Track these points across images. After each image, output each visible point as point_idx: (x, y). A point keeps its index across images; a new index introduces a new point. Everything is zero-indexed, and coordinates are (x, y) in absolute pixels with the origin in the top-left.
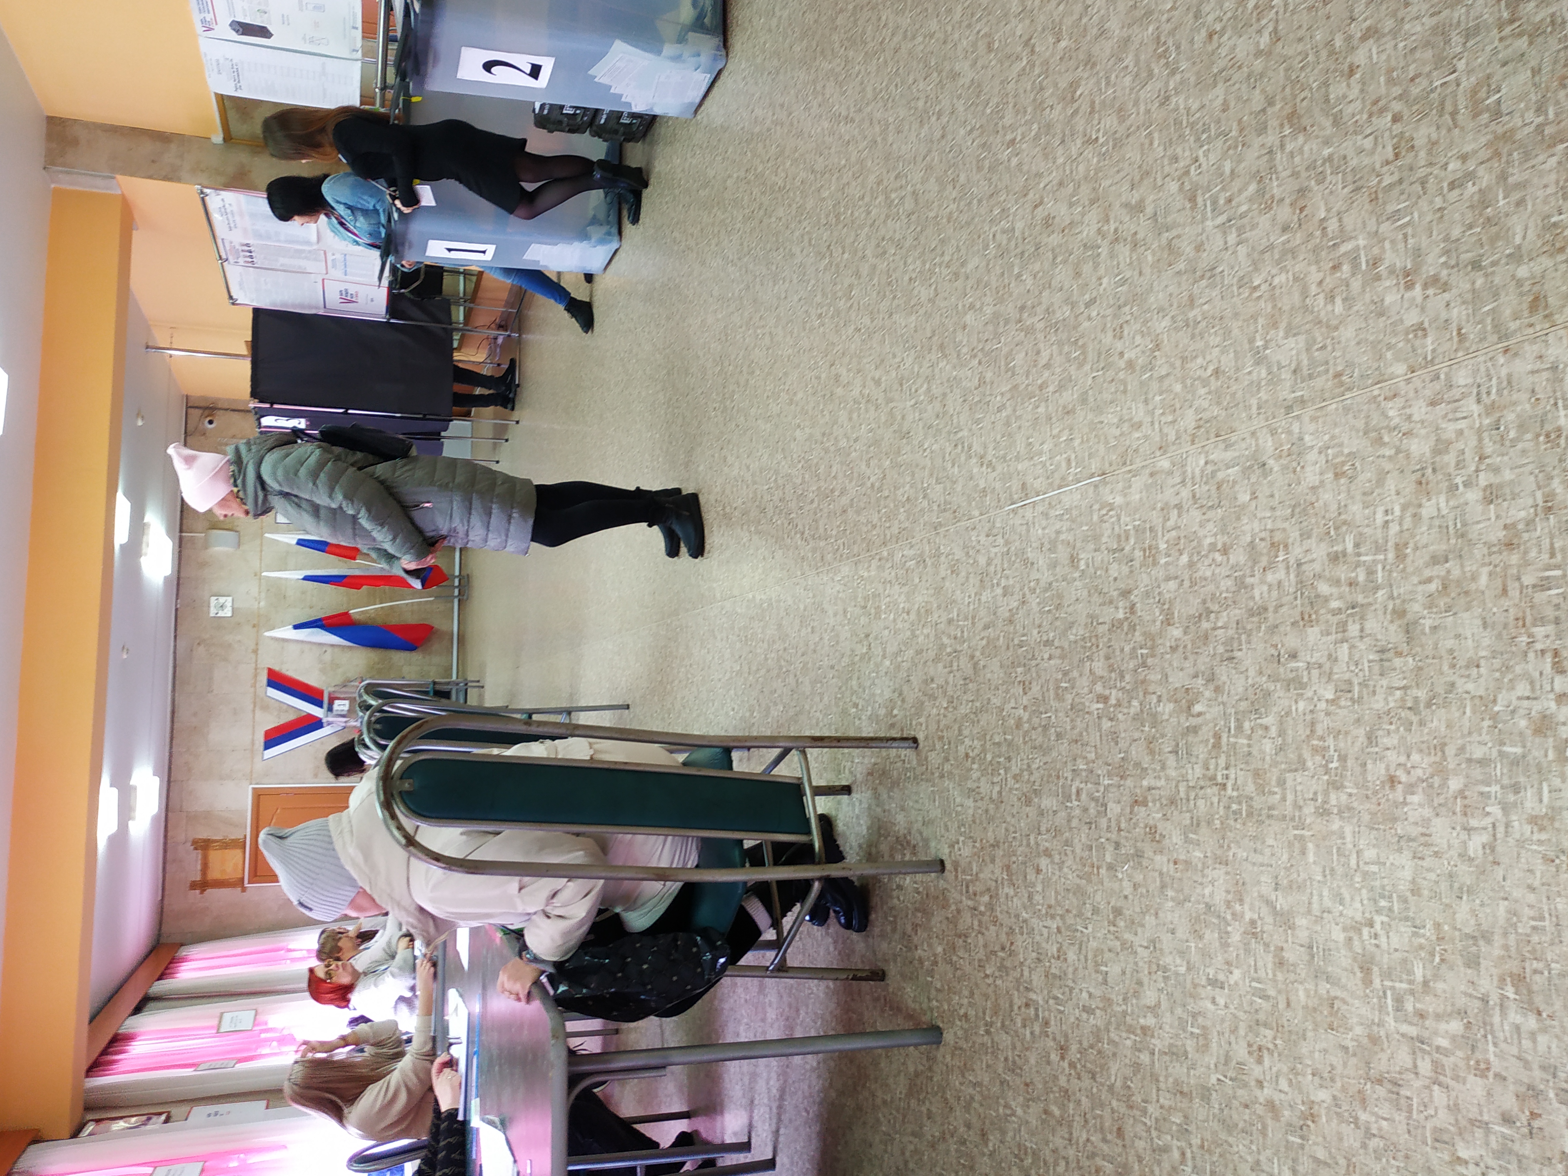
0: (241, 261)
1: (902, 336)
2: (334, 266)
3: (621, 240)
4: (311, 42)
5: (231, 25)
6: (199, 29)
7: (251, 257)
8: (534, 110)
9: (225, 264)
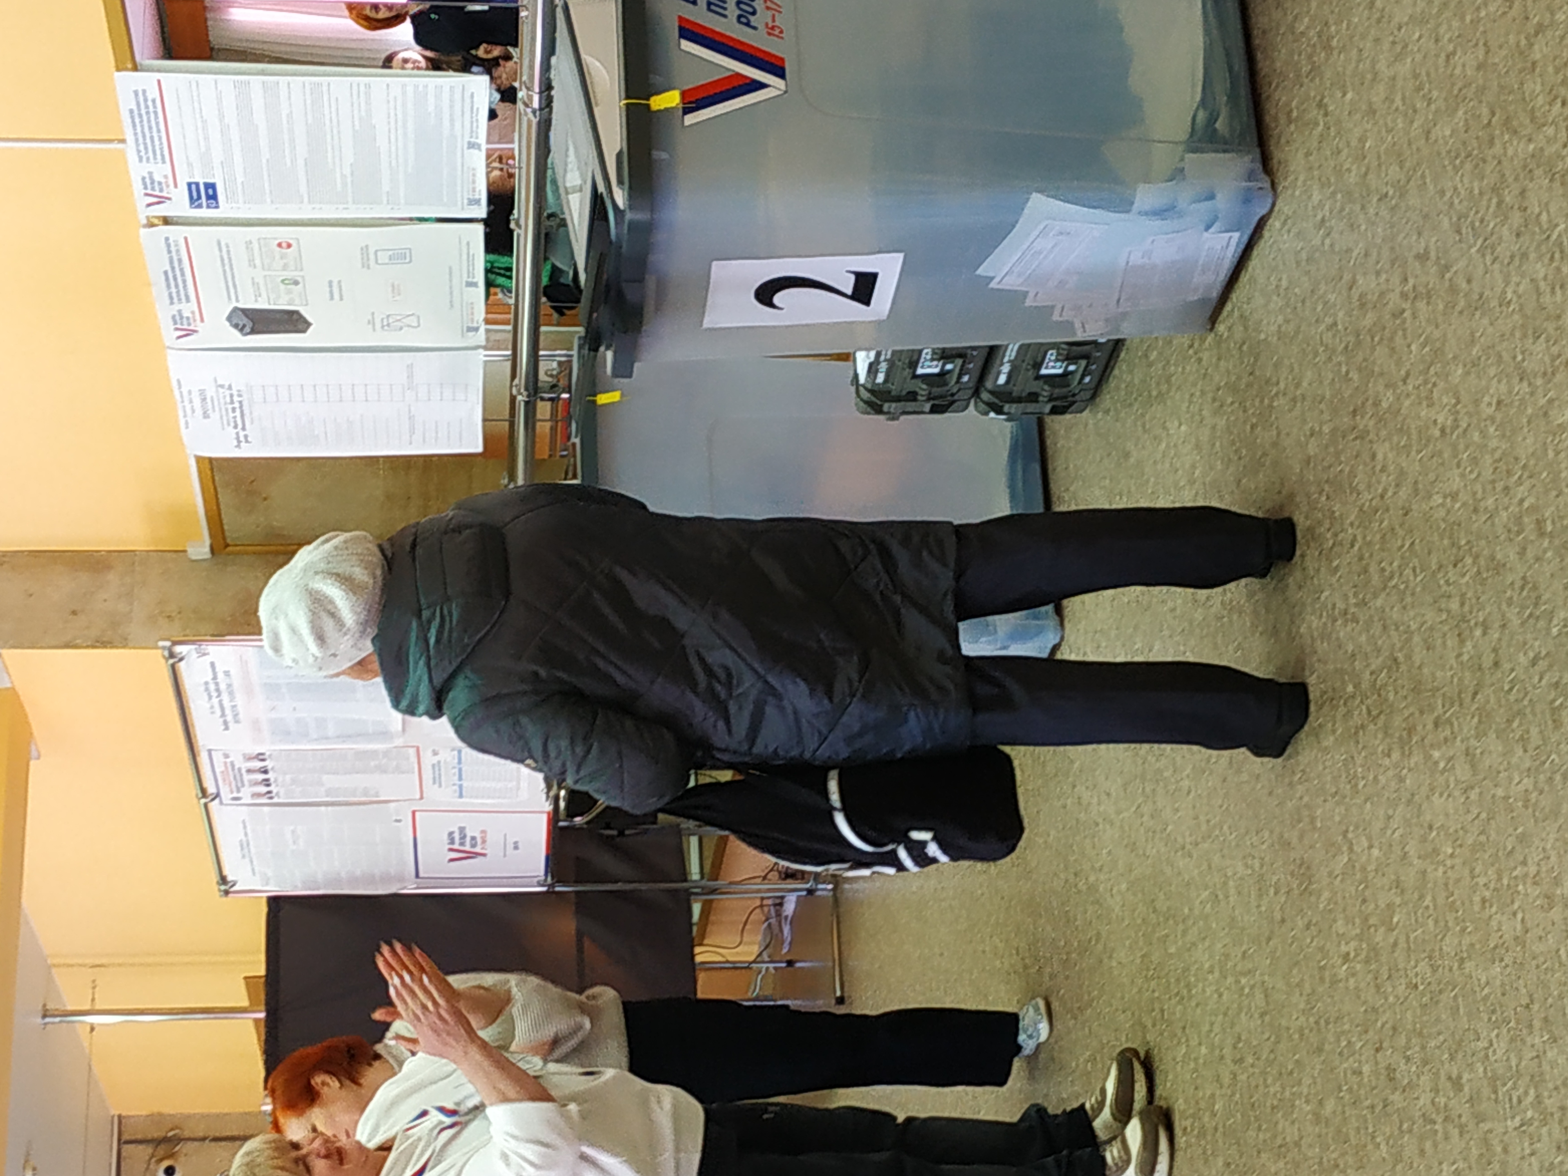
0: (246, 794)
1: (1486, 998)
2: (437, 780)
3: (1062, 624)
4: (386, 326)
5: (229, 319)
6: (169, 334)
7: (267, 783)
8: (856, 376)
9: (214, 806)
